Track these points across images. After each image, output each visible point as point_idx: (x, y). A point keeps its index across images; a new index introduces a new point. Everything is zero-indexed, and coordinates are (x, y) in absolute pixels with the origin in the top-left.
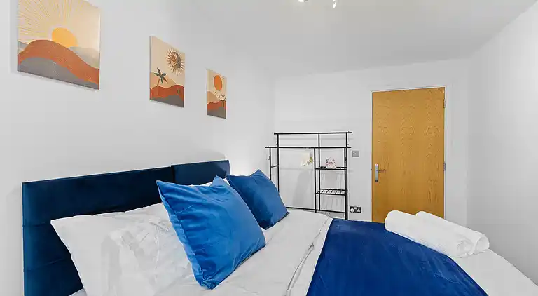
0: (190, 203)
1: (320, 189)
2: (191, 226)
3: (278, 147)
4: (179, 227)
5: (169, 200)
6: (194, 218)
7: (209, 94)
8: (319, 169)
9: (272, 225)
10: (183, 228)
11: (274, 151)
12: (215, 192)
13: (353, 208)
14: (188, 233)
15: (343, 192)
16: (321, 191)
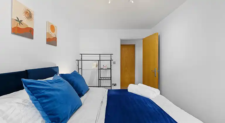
0: (43, 89)
1: (100, 78)
2: (45, 101)
3: (82, 60)
4: (37, 103)
5: (30, 89)
6: (46, 97)
7: (48, 34)
8: (100, 69)
9: (83, 95)
10: (39, 102)
11: (80, 62)
12: (56, 83)
13: (113, 84)
14: (42, 105)
15: (110, 78)
16: (101, 78)
